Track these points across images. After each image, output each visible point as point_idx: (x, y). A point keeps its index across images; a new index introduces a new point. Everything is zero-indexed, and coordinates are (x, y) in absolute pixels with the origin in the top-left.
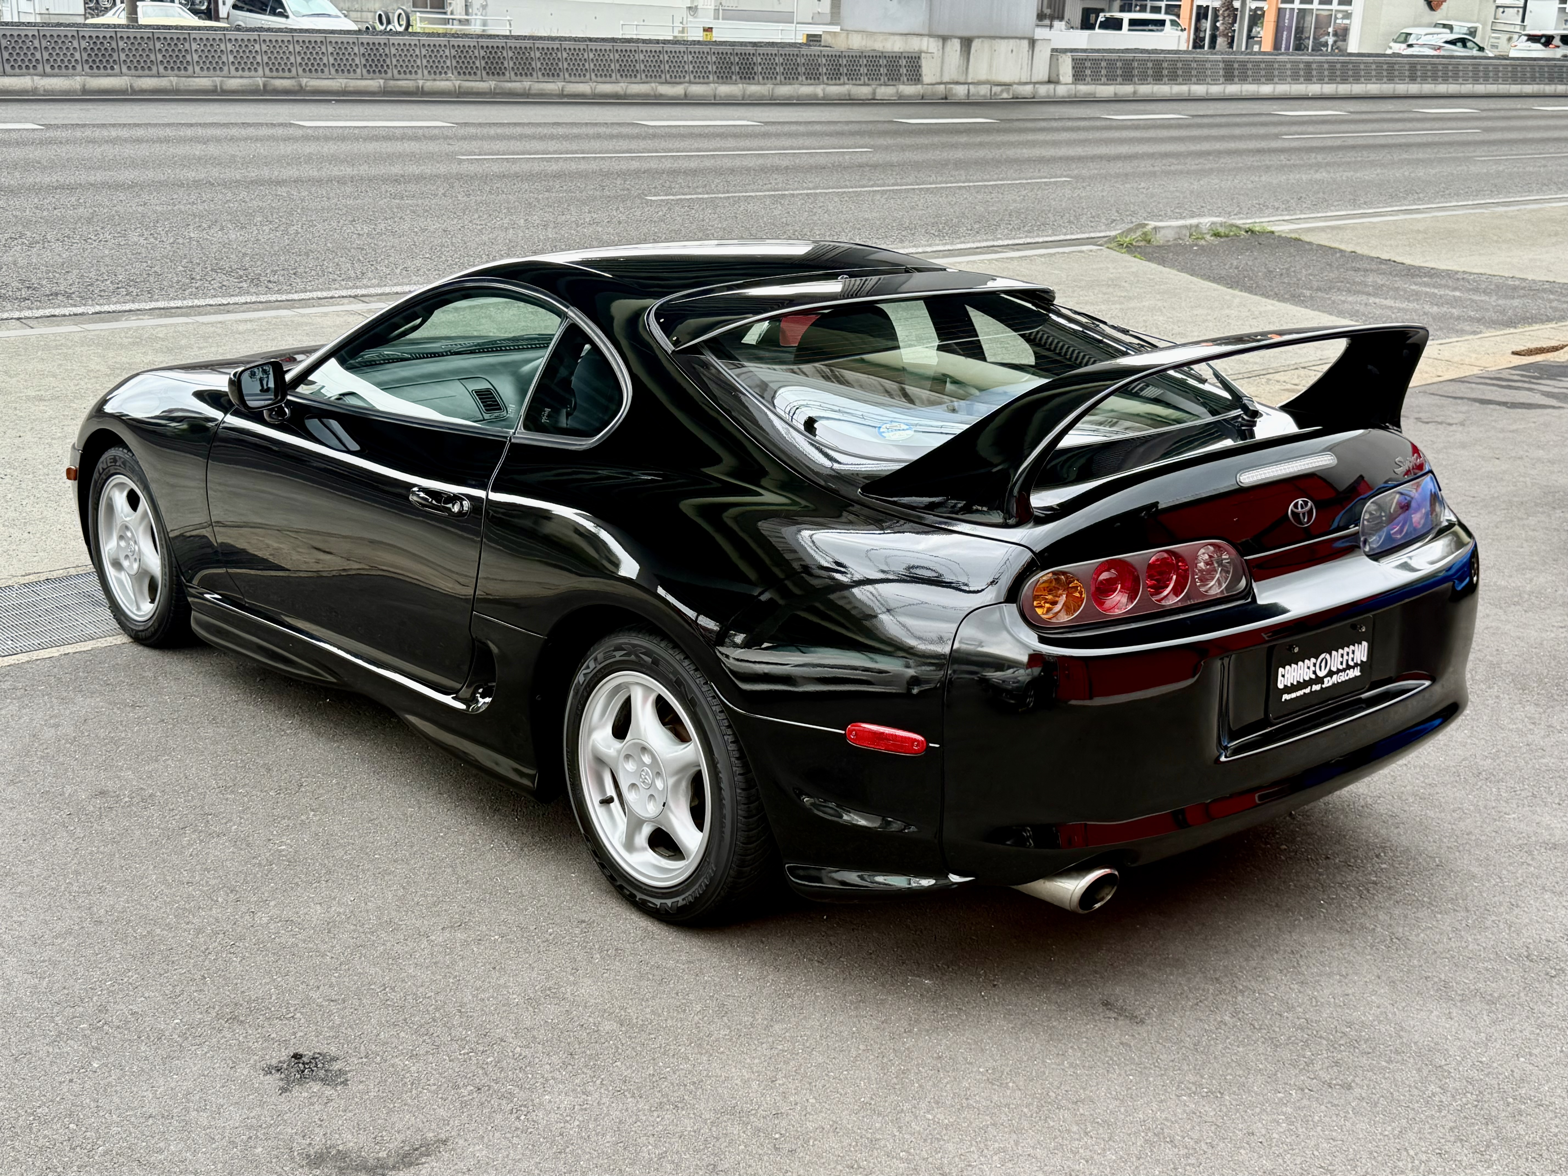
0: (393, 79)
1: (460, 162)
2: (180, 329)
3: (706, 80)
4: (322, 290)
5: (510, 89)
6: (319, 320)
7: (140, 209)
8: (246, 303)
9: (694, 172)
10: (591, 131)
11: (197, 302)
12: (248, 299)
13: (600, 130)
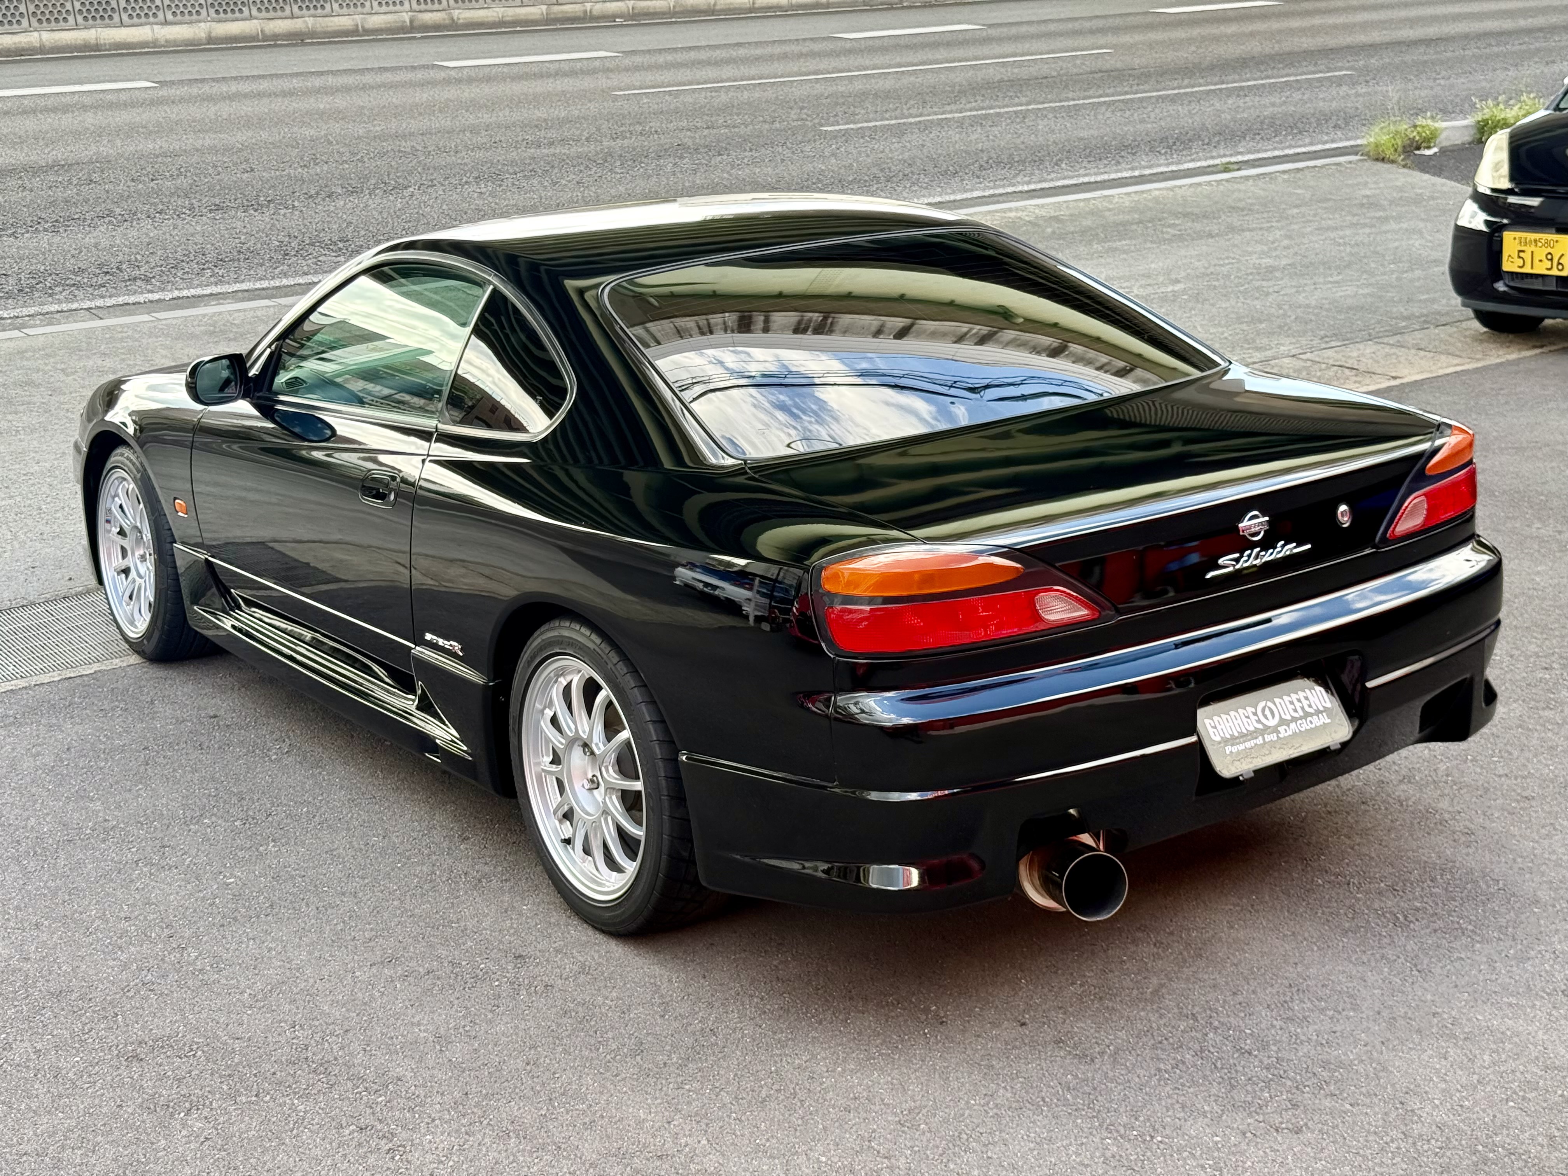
1: (616, 98)
5: (692, 6)
7: (245, 176)
13: (787, 48)
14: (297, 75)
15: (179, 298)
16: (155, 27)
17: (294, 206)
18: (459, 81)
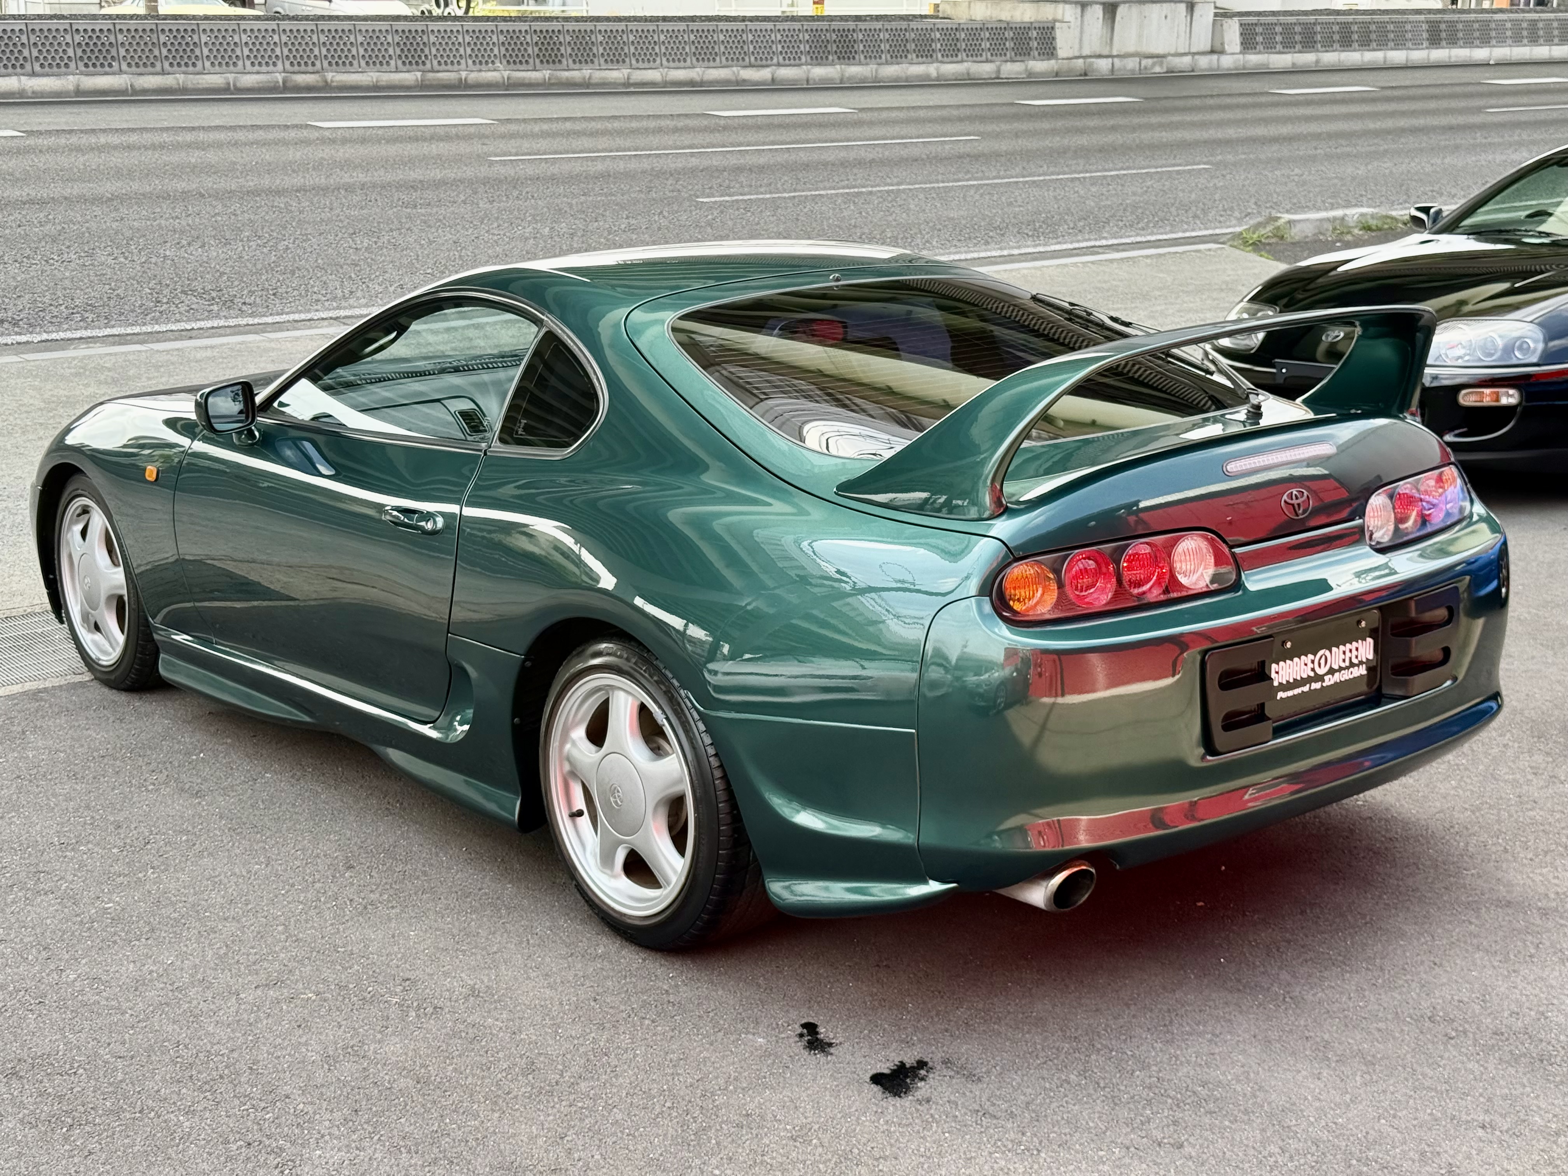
0: (433, 71)
1: (491, 164)
2: (131, 358)
3: (797, 61)
4: (300, 312)
5: (567, 79)
6: (289, 345)
7: (115, 225)
8: (213, 328)
9: (762, 169)
10: (652, 124)
11: (157, 328)
12: (215, 323)
13: (663, 123)
14: (167, 129)
15: (47, 341)
16: (22, 78)
17: (165, 257)
18: (333, 141)
